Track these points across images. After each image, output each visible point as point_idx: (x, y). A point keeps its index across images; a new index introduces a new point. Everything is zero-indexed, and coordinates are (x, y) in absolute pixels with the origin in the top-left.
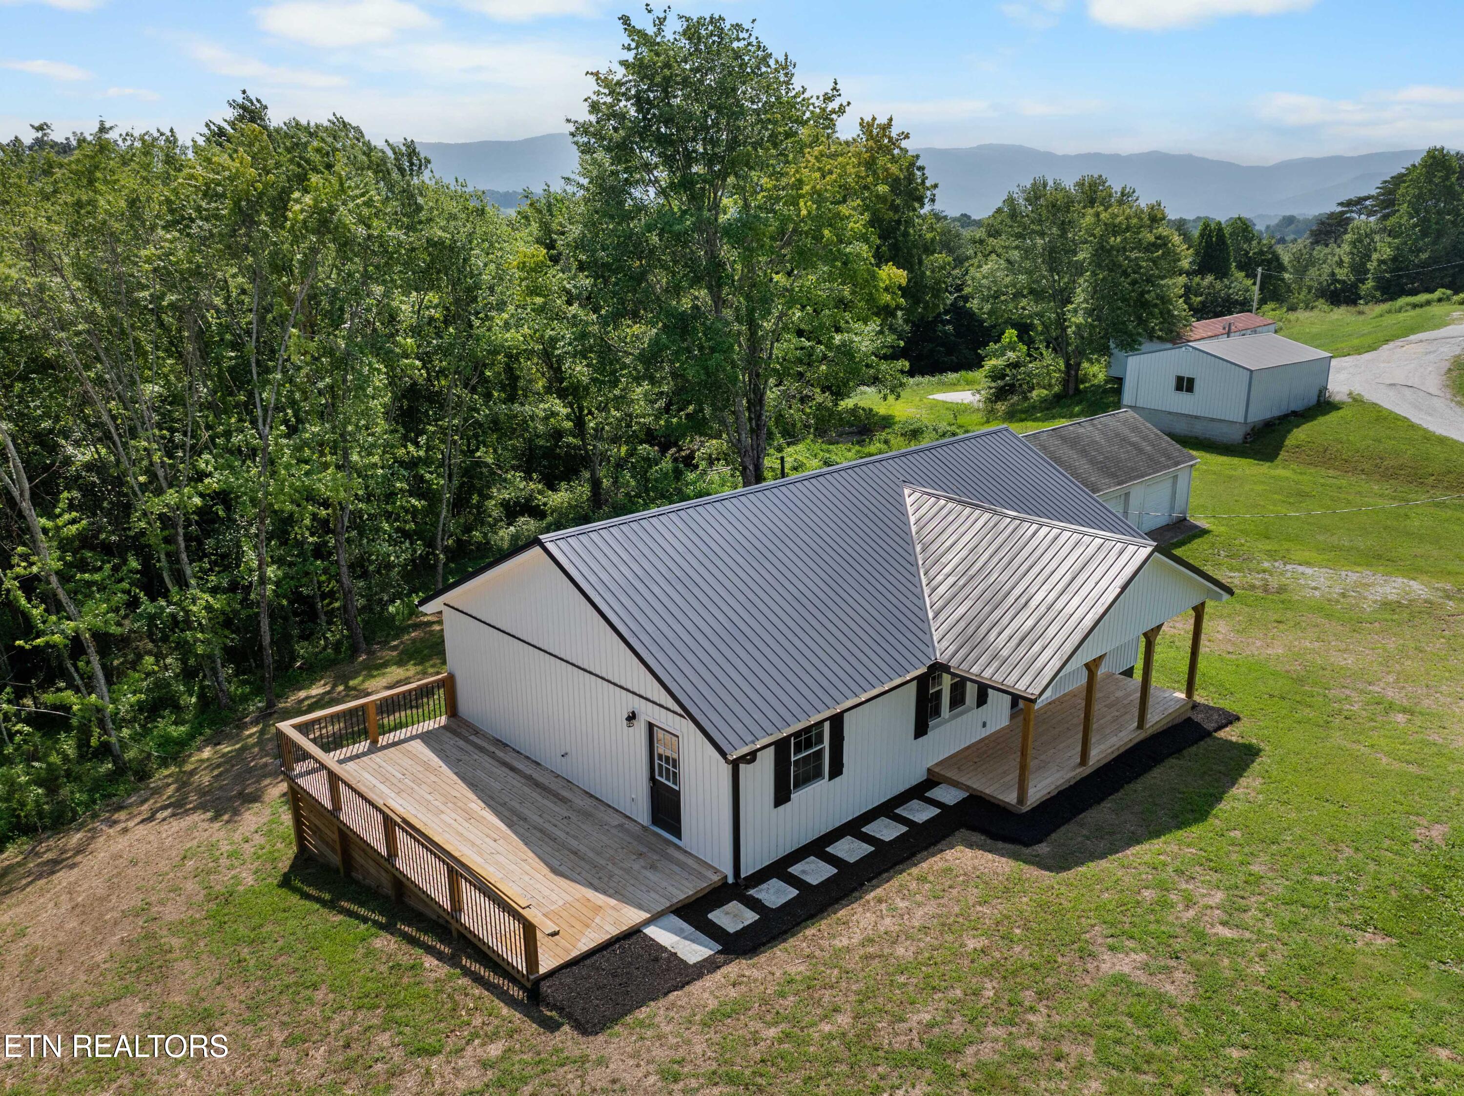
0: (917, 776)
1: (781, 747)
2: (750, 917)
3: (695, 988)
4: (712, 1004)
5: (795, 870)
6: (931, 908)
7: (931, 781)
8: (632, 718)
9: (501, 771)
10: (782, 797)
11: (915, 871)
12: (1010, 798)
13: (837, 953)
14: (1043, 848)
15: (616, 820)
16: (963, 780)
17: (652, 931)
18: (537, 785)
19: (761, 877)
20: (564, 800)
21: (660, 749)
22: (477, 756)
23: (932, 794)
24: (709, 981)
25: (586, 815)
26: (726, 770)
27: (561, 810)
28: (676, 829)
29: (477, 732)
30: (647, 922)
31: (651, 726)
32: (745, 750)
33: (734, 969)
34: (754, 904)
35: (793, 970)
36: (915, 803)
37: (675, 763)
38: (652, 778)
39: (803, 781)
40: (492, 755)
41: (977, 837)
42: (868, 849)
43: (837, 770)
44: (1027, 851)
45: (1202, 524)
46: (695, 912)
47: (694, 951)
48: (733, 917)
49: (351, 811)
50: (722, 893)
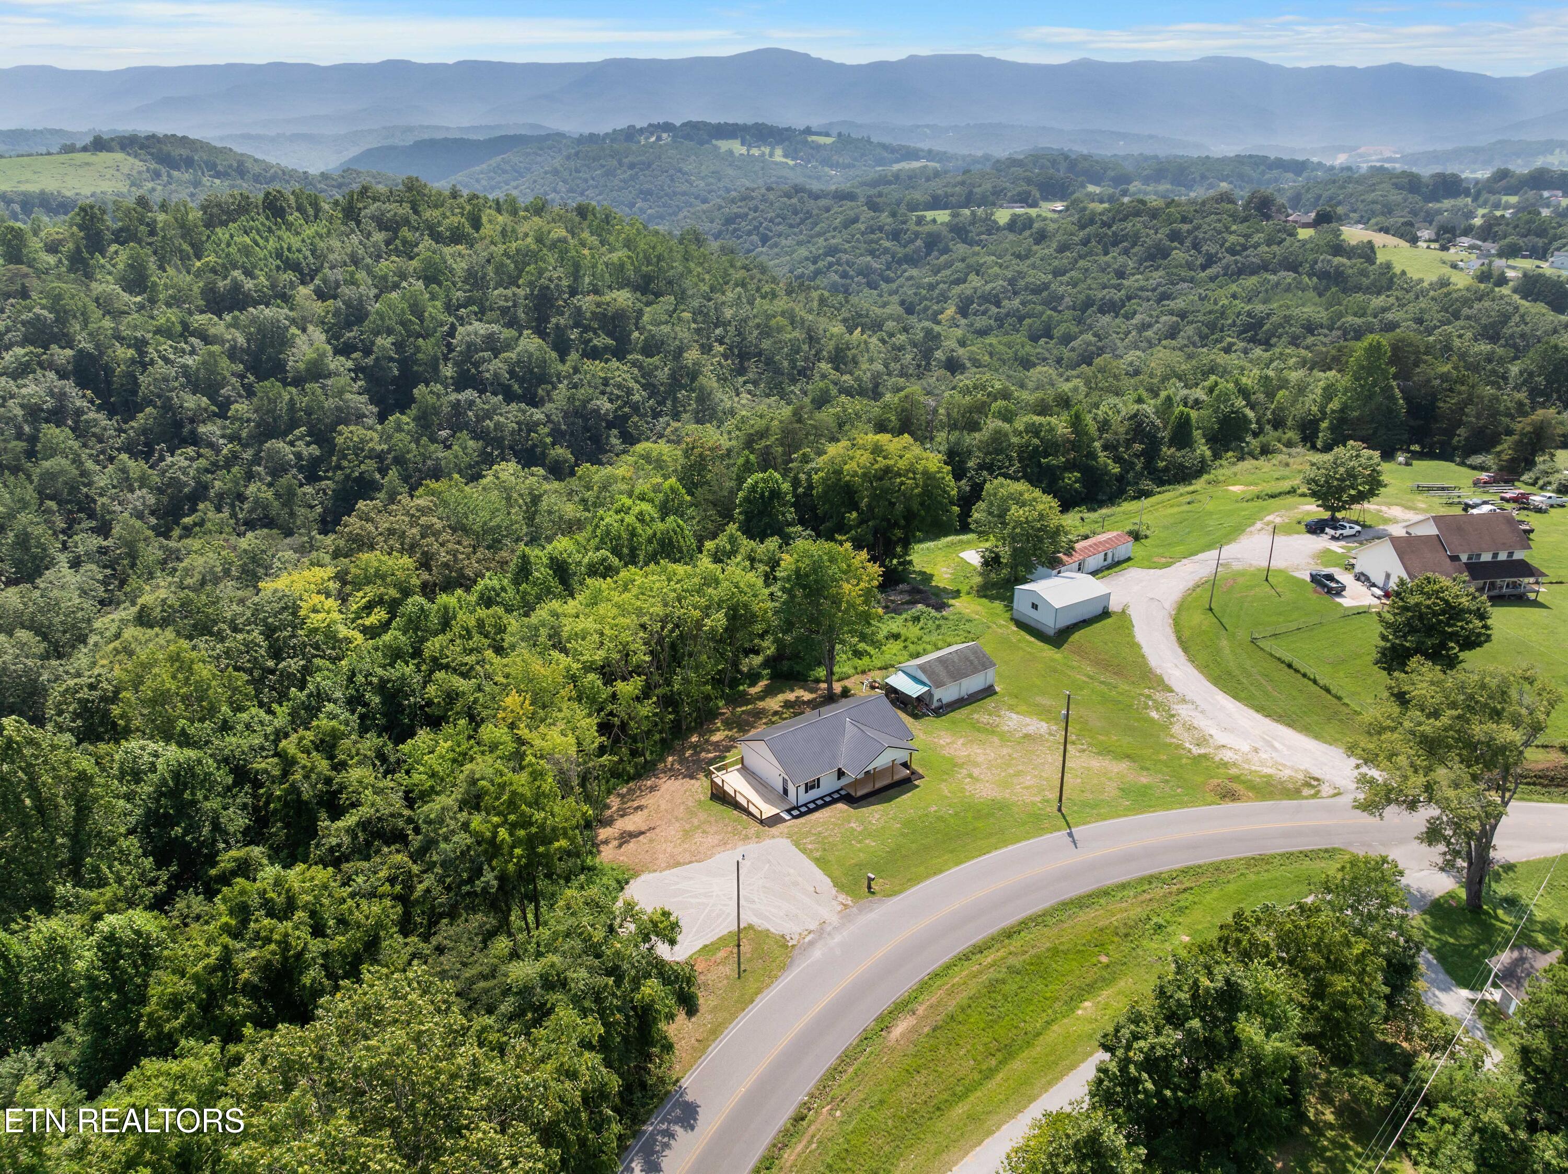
0: (836, 789)
1: (807, 784)
2: (798, 813)
3: (787, 823)
4: (789, 825)
5: (807, 806)
6: (831, 814)
7: (839, 790)
8: (781, 776)
9: (754, 780)
10: (807, 792)
11: (830, 807)
12: (853, 795)
14: (856, 805)
15: (776, 793)
16: (846, 790)
17: (781, 814)
18: (761, 783)
19: (801, 806)
20: (767, 788)
21: (785, 782)
22: (749, 777)
23: (838, 793)
24: (789, 822)
25: (771, 791)
26: (797, 787)
27: (766, 790)
28: (786, 797)
29: (748, 771)
30: (780, 812)
31: (784, 778)
32: (800, 783)
33: (793, 821)
34: (799, 811)
35: (803, 822)
36: (834, 794)
37: (788, 785)
38: (783, 786)
39: (811, 790)
40: (752, 776)
41: (845, 802)
42: (823, 803)
43: (818, 787)
44: (852, 805)
45: (997, 689)
46: (789, 811)
47: (787, 817)
48: (795, 813)
49: (726, 788)
50: (794, 808)
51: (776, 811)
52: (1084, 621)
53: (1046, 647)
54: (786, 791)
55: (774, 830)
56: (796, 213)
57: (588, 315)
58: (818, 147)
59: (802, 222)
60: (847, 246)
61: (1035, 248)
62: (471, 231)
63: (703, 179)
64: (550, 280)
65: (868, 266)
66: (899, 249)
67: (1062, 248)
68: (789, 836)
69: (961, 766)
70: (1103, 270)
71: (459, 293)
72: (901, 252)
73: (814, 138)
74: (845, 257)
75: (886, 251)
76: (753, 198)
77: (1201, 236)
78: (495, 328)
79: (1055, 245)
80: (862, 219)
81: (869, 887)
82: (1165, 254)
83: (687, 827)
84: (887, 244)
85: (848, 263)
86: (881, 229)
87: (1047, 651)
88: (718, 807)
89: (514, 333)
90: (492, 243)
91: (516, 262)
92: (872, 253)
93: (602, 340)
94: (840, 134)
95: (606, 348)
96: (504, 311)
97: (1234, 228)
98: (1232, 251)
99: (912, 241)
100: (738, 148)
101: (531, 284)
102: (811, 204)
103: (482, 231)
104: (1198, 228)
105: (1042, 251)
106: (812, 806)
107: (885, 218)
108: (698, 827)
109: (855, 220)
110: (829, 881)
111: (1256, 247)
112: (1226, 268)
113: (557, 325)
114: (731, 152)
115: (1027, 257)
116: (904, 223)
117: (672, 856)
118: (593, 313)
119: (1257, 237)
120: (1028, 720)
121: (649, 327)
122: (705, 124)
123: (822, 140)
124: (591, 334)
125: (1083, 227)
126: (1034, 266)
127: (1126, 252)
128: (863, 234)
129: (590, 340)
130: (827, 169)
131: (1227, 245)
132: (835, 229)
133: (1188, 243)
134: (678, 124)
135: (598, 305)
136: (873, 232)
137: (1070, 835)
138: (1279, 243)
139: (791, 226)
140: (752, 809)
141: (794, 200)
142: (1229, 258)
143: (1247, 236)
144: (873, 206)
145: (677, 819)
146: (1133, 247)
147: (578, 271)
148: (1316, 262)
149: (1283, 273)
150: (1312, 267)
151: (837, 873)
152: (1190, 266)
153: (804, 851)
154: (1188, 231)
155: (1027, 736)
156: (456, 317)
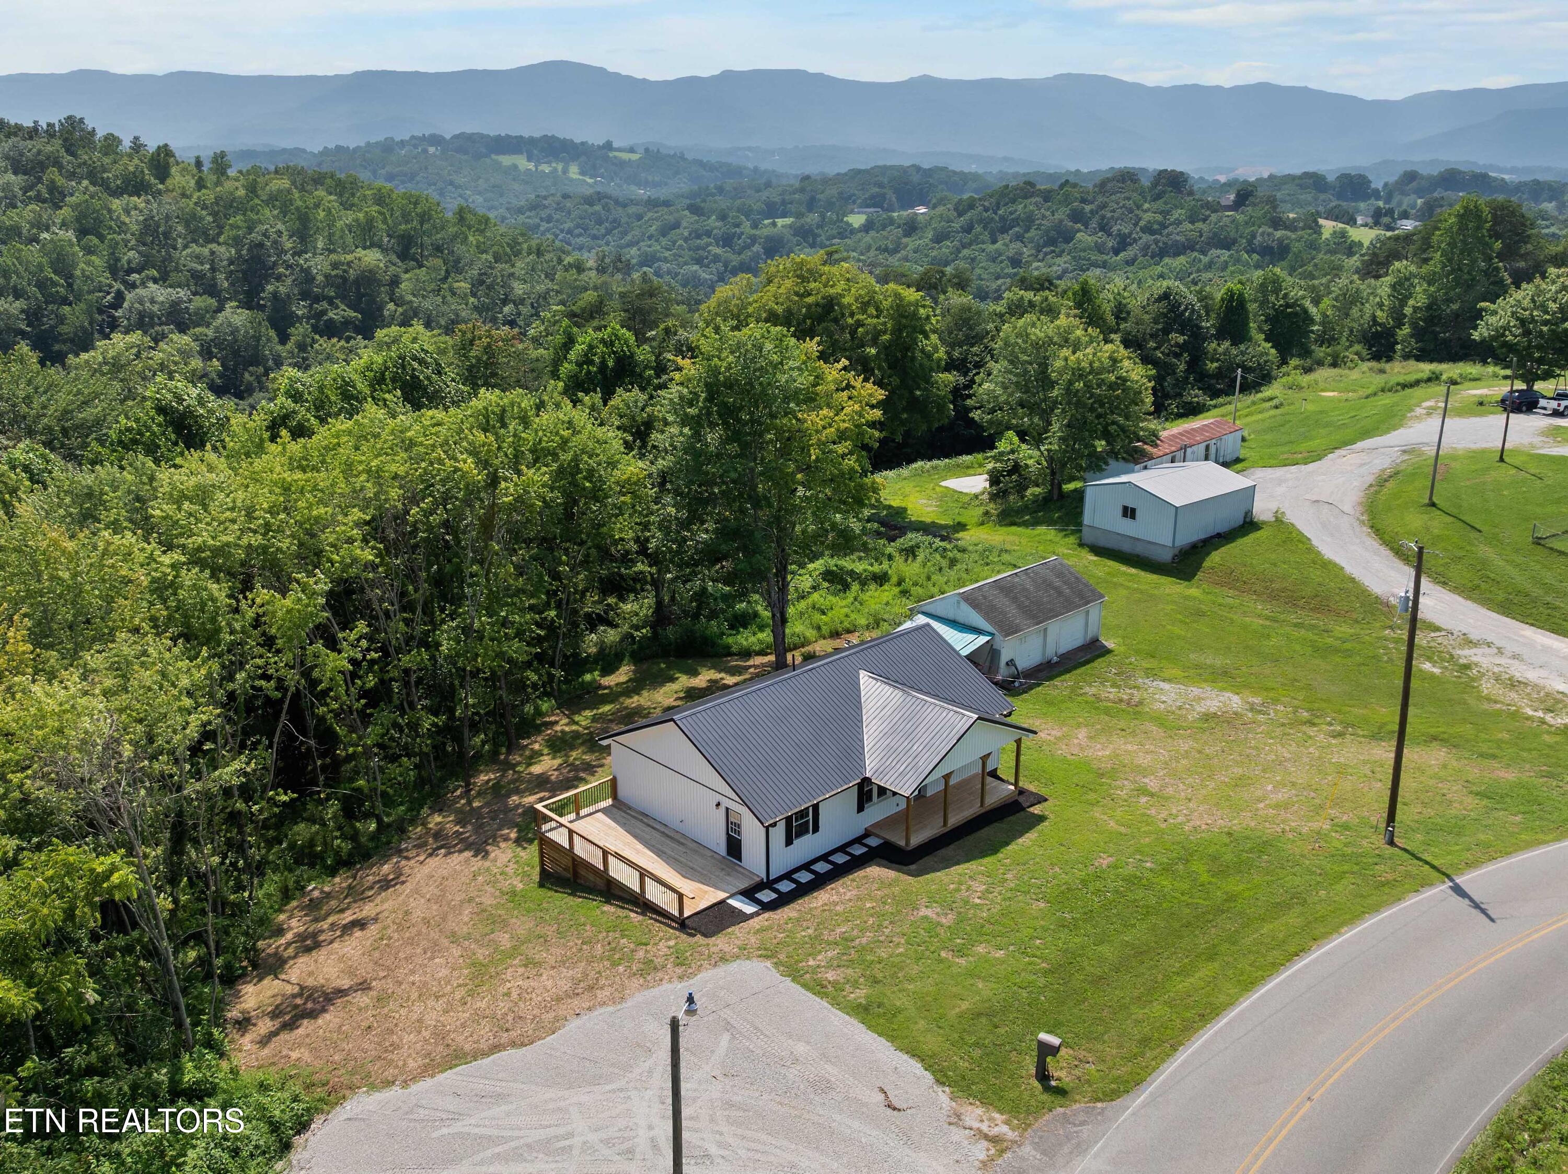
0: (860, 832)
1: (789, 820)
2: (774, 896)
3: (751, 921)
4: (758, 927)
5: (795, 876)
6: (854, 893)
7: (867, 834)
8: (718, 805)
9: (648, 829)
10: (789, 842)
11: (851, 877)
12: (902, 843)
13: (811, 909)
14: (913, 867)
15: (710, 854)
16: (882, 834)
17: (730, 901)
18: (668, 836)
19: (779, 879)
20: (682, 844)
21: (731, 819)
22: (633, 821)
23: (866, 841)
24: (756, 919)
25: (696, 851)
26: (763, 830)
27: (681, 848)
28: (739, 858)
29: (630, 808)
30: (728, 898)
31: (727, 809)
32: (771, 822)
33: (766, 915)
34: (776, 891)
35: (791, 915)
36: (856, 846)
37: (739, 826)
38: (727, 833)
39: (798, 835)
40: (641, 821)
41: (885, 862)
42: (830, 867)
43: (816, 829)
44: (905, 868)
45: (1109, 644)
46: (749, 894)
47: (749, 909)
48: (766, 896)
49: (580, 849)
50: (761, 886)
51: (722, 895)
52: (1219, 535)
53: (1164, 580)
54: (734, 847)
55: (720, 943)
56: (600, 222)
57: (320, 278)
58: (622, 164)
59: (609, 232)
60: (667, 254)
61: (905, 240)
62: (153, 180)
63: (480, 193)
64: (265, 234)
65: (695, 276)
66: (733, 257)
67: (939, 238)
68: (768, 953)
69: (1113, 773)
70: (994, 260)
71: (132, 254)
72: (735, 260)
73: (617, 154)
74: (665, 267)
75: (717, 258)
76: (545, 207)
77: (1109, 215)
78: (182, 293)
79: (930, 235)
80: (684, 224)
81: (1043, 1076)
82: (1068, 238)
83: (481, 954)
84: (718, 251)
85: (669, 272)
86: (708, 234)
87: (1169, 587)
88: (561, 901)
89: (213, 302)
90: (184, 195)
91: (215, 214)
92: (699, 261)
93: (340, 313)
94: (647, 150)
95: (347, 323)
96: (197, 276)
97: (1146, 206)
98: (1148, 230)
99: (747, 247)
100: (523, 163)
101: (237, 242)
102: (618, 212)
103: (169, 182)
104: (1104, 206)
105: (911, 243)
106: (804, 877)
107: (713, 222)
108: (514, 951)
109: (676, 226)
110: (916, 1067)
111: (1178, 223)
112: (1145, 249)
113: (275, 295)
114: (515, 167)
115: (896, 251)
116: (738, 225)
117: (440, 1035)
118: (327, 276)
119: (1177, 214)
120: (1195, 691)
121: (410, 298)
122: (482, 136)
123: (625, 156)
124: (325, 304)
125: (960, 215)
126: (906, 259)
127: (1019, 238)
128: (686, 240)
129: (324, 312)
130: (633, 188)
131: (1142, 223)
132: (650, 238)
133: (1094, 224)
134: (448, 137)
135: (335, 265)
136: (699, 237)
137: (1458, 890)
138: (1204, 220)
139: (595, 237)
140: (654, 894)
141: (598, 208)
142: (1146, 238)
143: (1165, 213)
144: (695, 209)
145: (454, 938)
146: (1027, 230)
147: (306, 227)
148: (1254, 236)
149: (1214, 252)
150: (1250, 242)
151: (932, 1042)
152: (1100, 249)
153: (819, 988)
154: (1092, 212)
155: (1207, 717)
156: (124, 282)
